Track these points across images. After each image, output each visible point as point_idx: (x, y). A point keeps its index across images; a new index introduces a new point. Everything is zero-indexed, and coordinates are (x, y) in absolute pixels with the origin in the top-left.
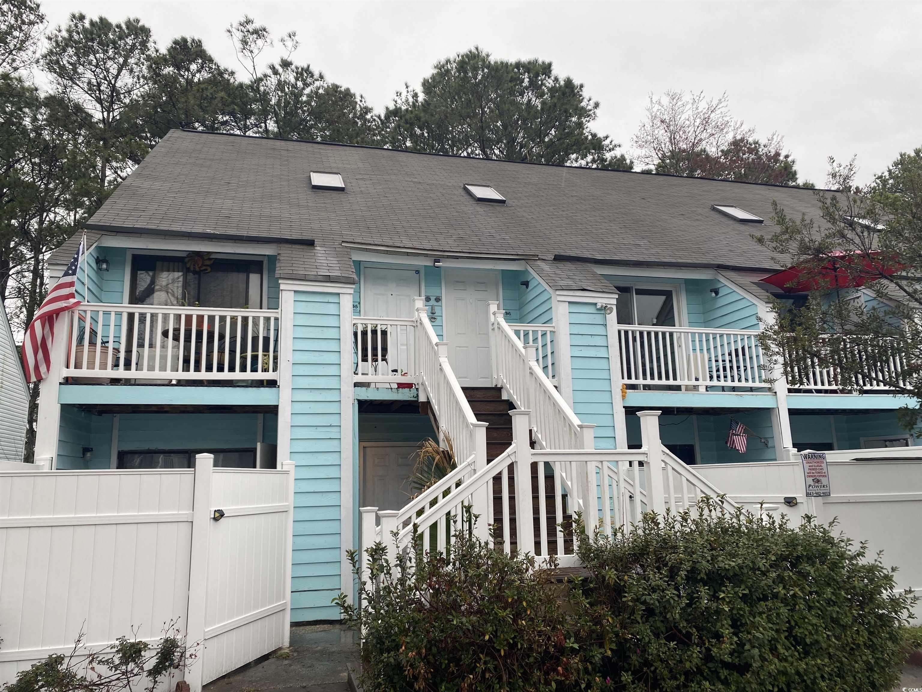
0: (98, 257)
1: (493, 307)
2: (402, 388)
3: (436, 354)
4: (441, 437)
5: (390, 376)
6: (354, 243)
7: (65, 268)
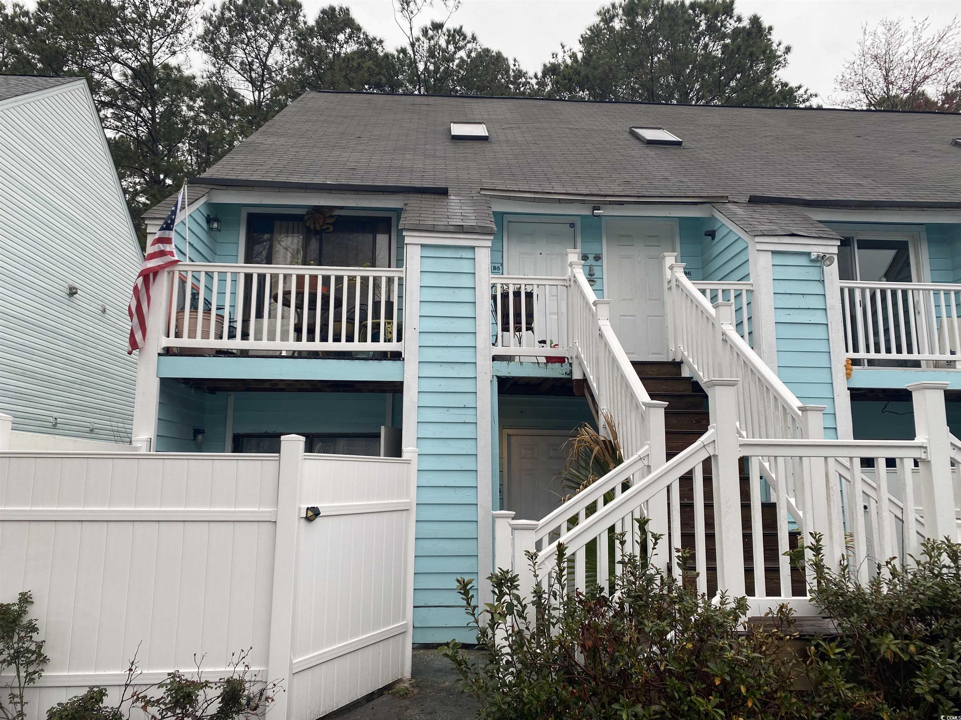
0: (208, 215)
1: (670, 259)
2: (552, 363)
3: (594, 317)
4: (602, 422)
5: (537, 348)
6: (495, 190)
7: (161, 222)
